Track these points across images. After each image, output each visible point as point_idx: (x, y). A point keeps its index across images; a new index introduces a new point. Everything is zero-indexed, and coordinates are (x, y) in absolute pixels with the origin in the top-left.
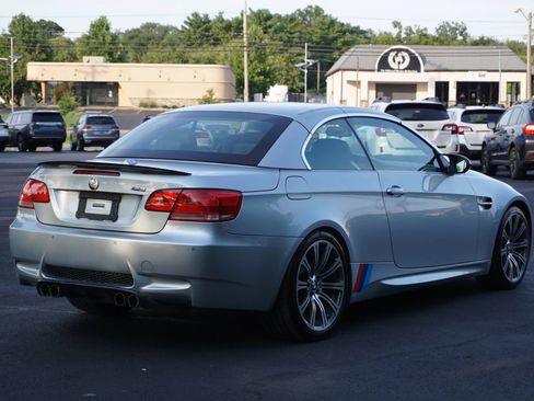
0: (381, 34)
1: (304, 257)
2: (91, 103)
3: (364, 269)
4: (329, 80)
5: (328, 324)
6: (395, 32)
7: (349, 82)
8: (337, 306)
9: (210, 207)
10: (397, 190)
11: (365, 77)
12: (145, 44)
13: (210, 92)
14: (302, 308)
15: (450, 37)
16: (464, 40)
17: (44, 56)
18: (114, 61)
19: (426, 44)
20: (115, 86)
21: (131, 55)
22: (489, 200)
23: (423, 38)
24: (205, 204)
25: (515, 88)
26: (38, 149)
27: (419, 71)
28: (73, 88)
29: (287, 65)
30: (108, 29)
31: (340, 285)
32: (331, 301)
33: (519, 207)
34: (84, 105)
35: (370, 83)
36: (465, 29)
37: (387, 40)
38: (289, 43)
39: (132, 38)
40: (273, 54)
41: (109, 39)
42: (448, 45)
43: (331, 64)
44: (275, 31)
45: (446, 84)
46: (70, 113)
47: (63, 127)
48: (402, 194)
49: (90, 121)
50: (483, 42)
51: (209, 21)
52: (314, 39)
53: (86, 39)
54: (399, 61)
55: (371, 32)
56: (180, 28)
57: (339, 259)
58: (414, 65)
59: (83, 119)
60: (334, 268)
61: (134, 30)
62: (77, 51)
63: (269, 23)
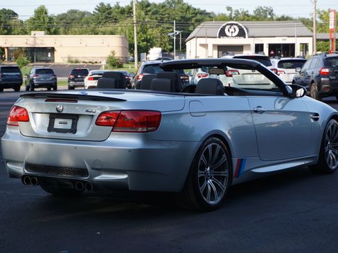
0: (219, 15)
1: (203, 155)
2: (37, 61)
3: (241, 162)
4: (188, 44)
5: (219, 199)
6: (228, 13)
7: (201, 45)
8: (224, 187)
9: (140, 122)
10: (260, 109)
11: (211, 42)
12: (70, 23)
13: (113, 52)
14: (202, 189)
15: (263, 15)
16: (272, 18)
17: (6, 31)
18: (51, 34)
19: (248, 20)
20: (52, 50)
21: (61, 30)
22: (317, 115)
23: (246, 17)
24: (136, 120)
25: (305, 47)
26: (5, 90)
27: (245, 37)
28: (25, 51)
29: (161, 35)
30: (46, 13)
31: (225, 173)
32: (220, 184)
33: (336, 119)
34: (33, 62)
35: (214, 45)
36: (272, 11)
37: (223, 18)
38: (161, 21)
39: (61, 19)
40: (152, 27)
41: (47, 20)
42: (262, 20)
43: (189, 34)
44: (153, 14)
45: (262, 45)
46: (24, 67)
47: (20, 76)
48: (264, 112)
49: (38, 71)
50: (283, 19)
51: (111, 8)
52: (177, 18)
53: (33, 20)
54: (232, 31)
55: (213, 13)
56: (92, 13)
57: (224, 156)
58: (242, 34)
59: (33, 71)
60: (221, 162)
61: (63, 14)
62: (27, 28)
63: (148, 9)
